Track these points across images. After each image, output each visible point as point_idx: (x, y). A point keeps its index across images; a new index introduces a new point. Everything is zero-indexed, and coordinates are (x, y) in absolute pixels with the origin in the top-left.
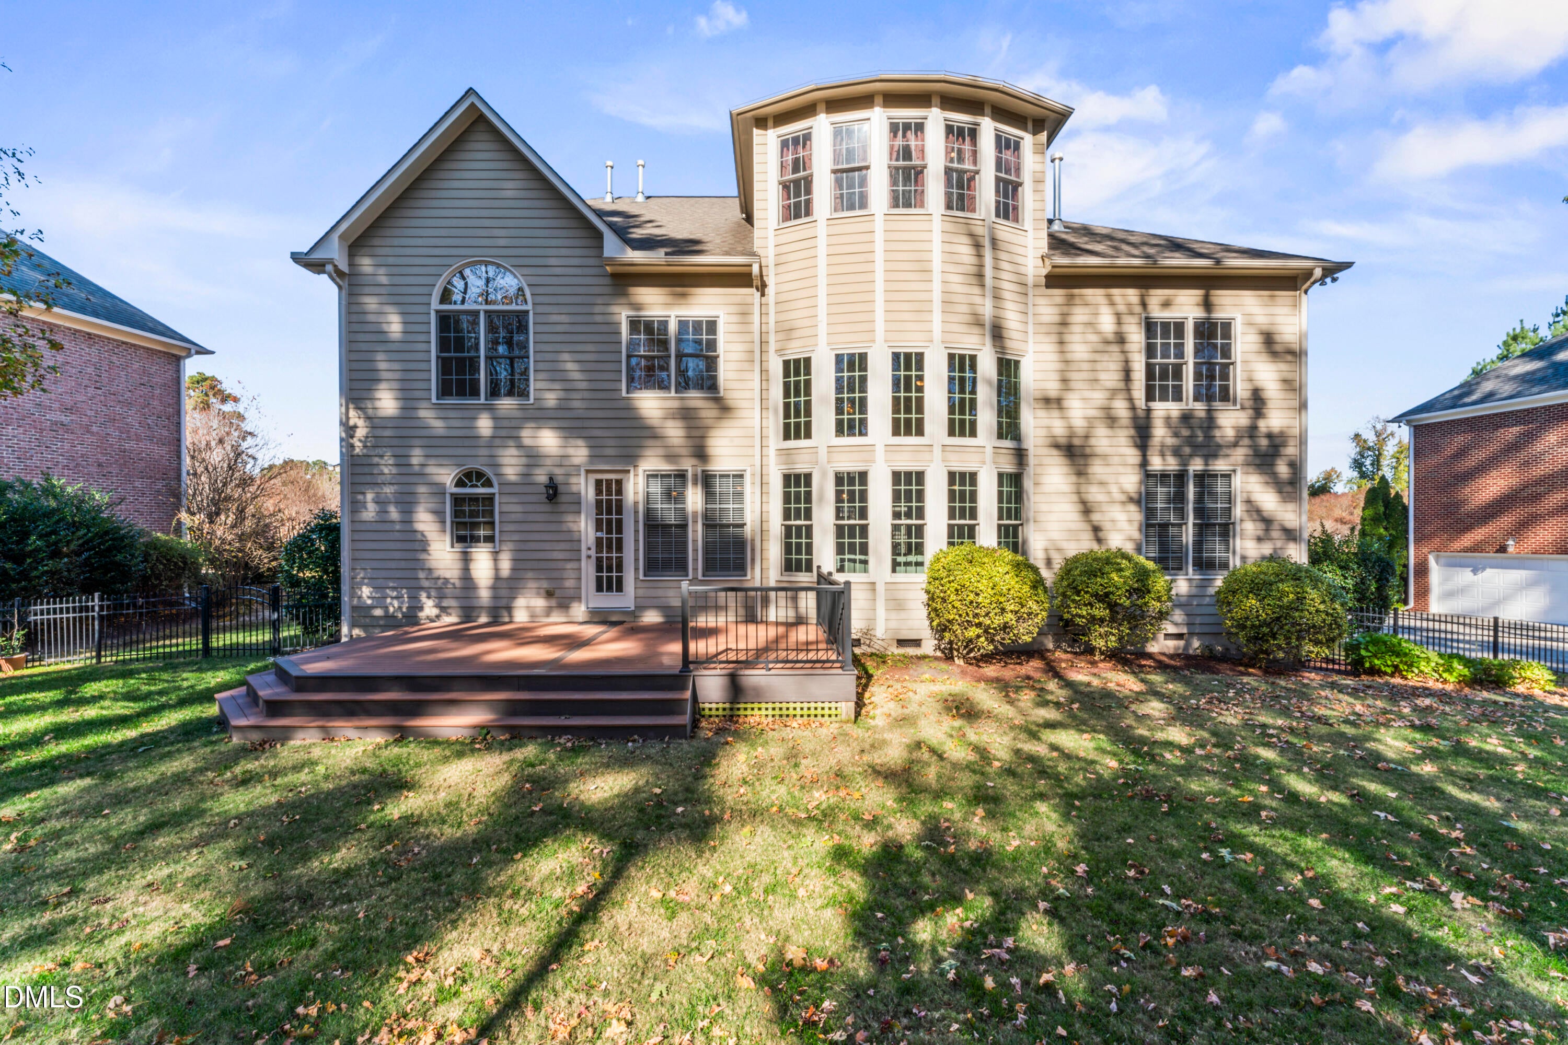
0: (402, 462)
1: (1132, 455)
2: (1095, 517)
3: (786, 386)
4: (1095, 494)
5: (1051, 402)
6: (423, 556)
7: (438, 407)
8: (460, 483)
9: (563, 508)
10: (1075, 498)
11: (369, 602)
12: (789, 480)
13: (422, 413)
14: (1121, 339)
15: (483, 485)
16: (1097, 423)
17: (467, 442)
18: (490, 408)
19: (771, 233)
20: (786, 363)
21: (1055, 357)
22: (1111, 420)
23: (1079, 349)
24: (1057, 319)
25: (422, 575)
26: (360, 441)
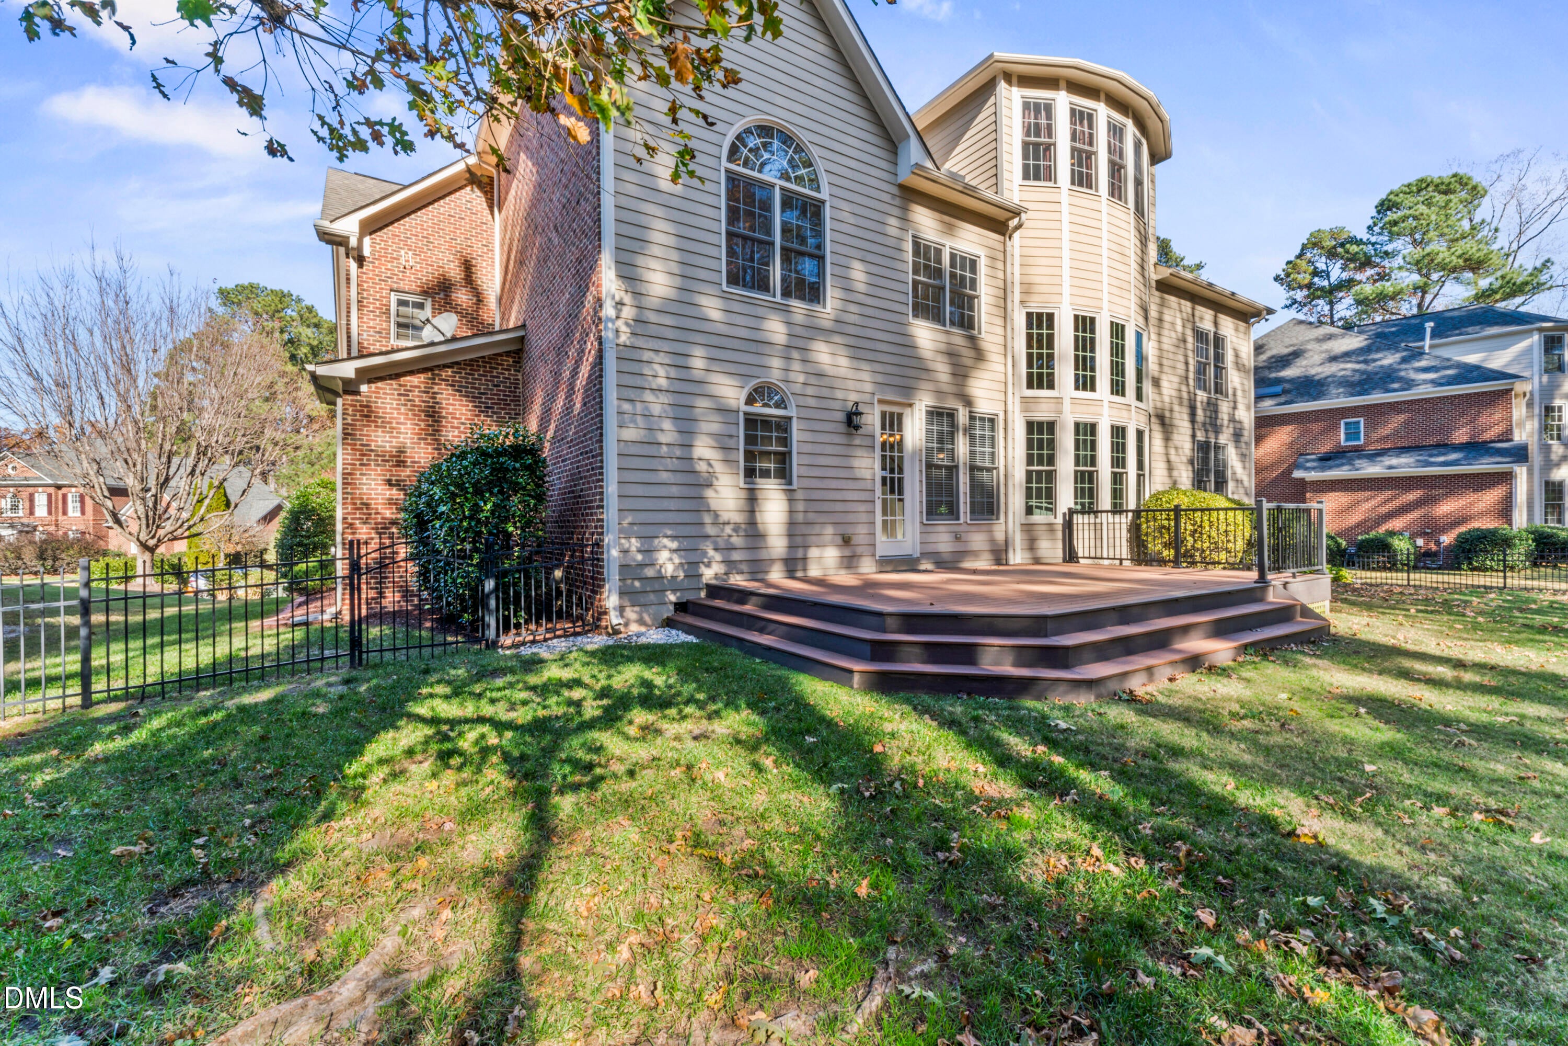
0: (680, 363)
1: (1189, 428)
3: (1029, 337)
5: (1155, 381)
6: (709, 493)
7: (725, 296)
8: (750, 401)
9: (857, 441)
11: (639, 557)
12: (1031, 426)
13: (703, 300)
14: (1185, 339)
15: (777, 406)
16: (1175, 401)
17: (752, 347)
18: (785, 310)
19: (1016, 188)
20: (1029, 315)
22: (1181, 400)
23: (1167, 341)
25: (707, 519)
26: (627, 324)
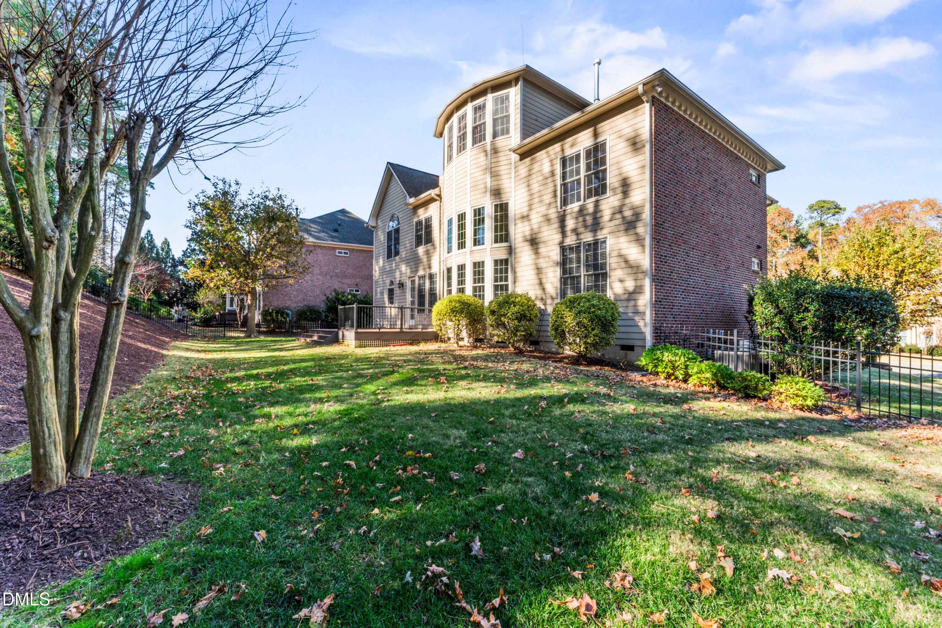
0: (383, 280)
1: (557, 237)
2: (541, 276)
4: (543, 263)
5: (525, 218)
7: (387, 262)
9: (404, 291)
10: (533, 267)
13: (385, 264)
14: (553, 174)
16: (543, 224)
17: (391, 272)
18: (395, 260)
21: (526, 194)
22: (548, 220)
23: (536, 187)
24: (527, 174)
